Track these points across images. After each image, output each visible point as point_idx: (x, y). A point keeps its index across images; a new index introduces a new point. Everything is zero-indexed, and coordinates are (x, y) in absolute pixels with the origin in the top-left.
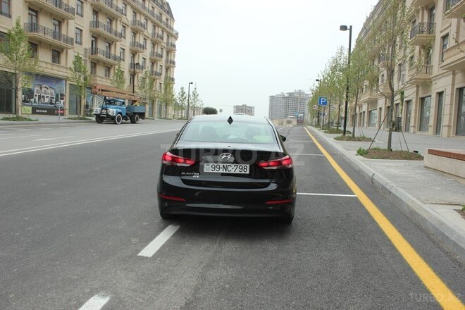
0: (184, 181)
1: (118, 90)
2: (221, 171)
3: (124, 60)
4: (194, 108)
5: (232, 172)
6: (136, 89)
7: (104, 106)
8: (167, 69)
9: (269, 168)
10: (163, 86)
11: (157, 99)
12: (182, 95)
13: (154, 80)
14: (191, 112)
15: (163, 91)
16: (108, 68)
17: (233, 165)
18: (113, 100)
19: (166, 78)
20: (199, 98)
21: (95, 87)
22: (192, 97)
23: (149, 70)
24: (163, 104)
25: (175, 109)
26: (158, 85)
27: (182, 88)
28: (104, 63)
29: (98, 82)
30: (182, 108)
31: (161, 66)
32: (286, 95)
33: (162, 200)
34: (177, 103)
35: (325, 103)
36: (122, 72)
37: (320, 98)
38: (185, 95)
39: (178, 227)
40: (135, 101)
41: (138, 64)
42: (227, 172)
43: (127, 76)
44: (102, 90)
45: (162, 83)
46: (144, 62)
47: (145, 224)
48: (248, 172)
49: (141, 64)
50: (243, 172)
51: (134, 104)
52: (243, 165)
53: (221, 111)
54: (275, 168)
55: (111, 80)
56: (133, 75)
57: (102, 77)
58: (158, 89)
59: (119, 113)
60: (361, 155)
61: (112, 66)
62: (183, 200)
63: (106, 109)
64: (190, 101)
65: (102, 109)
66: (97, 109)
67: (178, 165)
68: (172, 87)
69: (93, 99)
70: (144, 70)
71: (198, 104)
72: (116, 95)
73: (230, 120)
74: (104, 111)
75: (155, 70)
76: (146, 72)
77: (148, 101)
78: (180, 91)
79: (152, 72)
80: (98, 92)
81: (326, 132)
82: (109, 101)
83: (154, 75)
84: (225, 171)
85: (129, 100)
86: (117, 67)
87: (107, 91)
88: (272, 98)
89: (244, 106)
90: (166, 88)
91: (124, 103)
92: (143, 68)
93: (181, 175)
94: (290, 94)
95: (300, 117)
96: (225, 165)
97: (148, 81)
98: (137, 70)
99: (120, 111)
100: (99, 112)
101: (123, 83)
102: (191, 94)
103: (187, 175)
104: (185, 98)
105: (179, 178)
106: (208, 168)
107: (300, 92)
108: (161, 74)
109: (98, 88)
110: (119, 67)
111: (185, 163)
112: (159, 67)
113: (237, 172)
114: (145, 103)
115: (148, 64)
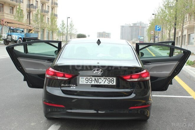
0: (64, 91)
1: (18, 23)
2: (93, 83)
3: (23, 2)
4: (71, 35)
5: (102, 83)
6: (32, 22)
7: (10, 33)
8: (53, 8)
9: (132, 80)
10: (50, 20)
11: (46, 29)
12: (63, 26)
13: (44, 16)
14: (69, 37)
15: (50, 23)
16: (12, 8)
17: (102, 78)
18: (15, 29)
19: (52, 14)
20: (74, 27)
21: (3, 21)
22: (69, 27)
23: (40, 8)
24: (50, 32)
25: (58, 35)
26: (47, 19)
27: (63, 21)
28: (9, 4)
29: (5, 17)
30: (63, 34)
31: (48, 6)
32: (132, 25)
33: (46, 107)
34: (59, 31)
35: (159, 30)
36: (22, 11)
37: (156, 26)
38: (65, 26)
39: (59, 127)
40: (30, 30)
41: (32, 5)
42: (98, 84)
43: (25, 13)
44: (8, 23)
45: (49, 17)
46: (37, 4)
47: (33, 124)
48: (115, 84)
49: (34, 5)
50: (111, 84)
51: (30, 32)
52: (111, 78)
53: (89, 36)
54: (136, 80)
55: (14, 16)
56: (29, 13)
57: (7, 14)
58: (46, 22)
59: (20, 38)
60: (189, 65)
61: (14, 6)
62: (63, 106)
63: (11, 35)
64: (68, 30)
65: (8, 35)
66: (5, 36)
67: (59, 78)
68: (56, 20)
69: (2, 29)
70: (37, 9)
71: (73, 32)
72: (17, 26)
73: (99, 42)
74: (9, 37)
75: (44, 9)
76: (38, 10)
77: (40, 30)
78: (61, 23)
79: (42, 10)
80: (5, 24)
81: (160, 49)
82: (13, 30)
83: (44, 12)
84: (96, 83)
85: (27, 29)
86: (18, 7)
87: (11, 23)
88: (122, 27)
89: (104, 33)
90: (52, 21)
91: (23, 31)
92: (36, 7)
93: (61, 87)
94: (134, 24)
95: (142, 39)
96: (96, 78)
97: (39, 16)
98: (32, 9)
99: (20, 36)
100: (6, 38)
101: (23, 17)
102: (69, 25)
103: (66, 87)
104: (65, 28)
105: (59, 89)
106: (82, 80)
107: (141, 23)
108: (48, 12)
109: (5, 21)
110: (20, 7)
111: (64, 76)
112: (47, 7)
113: (106, 83)
114: (38, 32)
115: (40, 5)
